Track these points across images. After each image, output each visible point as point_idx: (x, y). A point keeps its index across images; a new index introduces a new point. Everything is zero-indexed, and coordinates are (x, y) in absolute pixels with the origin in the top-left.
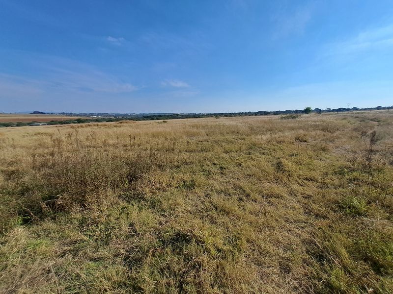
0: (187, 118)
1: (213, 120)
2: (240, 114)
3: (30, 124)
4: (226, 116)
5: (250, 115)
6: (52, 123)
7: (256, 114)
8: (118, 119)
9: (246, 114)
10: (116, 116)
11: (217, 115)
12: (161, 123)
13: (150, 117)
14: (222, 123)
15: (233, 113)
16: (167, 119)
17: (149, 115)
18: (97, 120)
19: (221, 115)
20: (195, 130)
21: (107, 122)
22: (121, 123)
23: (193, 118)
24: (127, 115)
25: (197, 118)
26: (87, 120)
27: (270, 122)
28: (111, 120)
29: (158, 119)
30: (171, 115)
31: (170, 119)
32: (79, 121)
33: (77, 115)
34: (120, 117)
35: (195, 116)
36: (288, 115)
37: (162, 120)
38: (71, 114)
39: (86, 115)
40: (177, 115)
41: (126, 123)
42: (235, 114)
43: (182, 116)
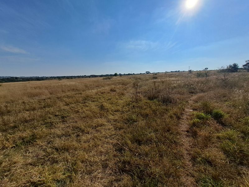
1: (57, 82)
2: (79, 77)
4: (68, 78)
5: (86, 78)
7: (89, 77)
9: (83, 77)
11: (59, 78)
14: (64, 84)
15: (73, 76)
19: (64, 77)
20: (37, 91)
23: (36, 80)
27: (98, 81)
30: (8, 79)
31: (6, 82)
35: (38, 79)
36: (107, 77)
40: (16, 78)
42: (75, 77)
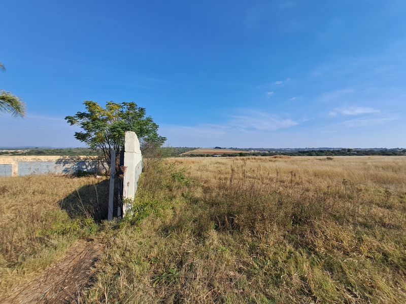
0: (367, 155)
3: (213, 156)
6: (224, 155)
8: (273, 153)
10: (270, 150)
12: (324, 160)
13: (307, 152)
16: (331, 155)
17: (306, 150)
18: (254, 155)
20: (390, 174)
21: (262, 156)
22: (275, 157)
23: (379, 154)
24: (280, 150)
25: (389, 155)
26: (246, 154)
28: (264, 155)
29: (318, 155)
30: (338, 151)
31: (336, 155)
32: (241, 155)
33: (240, 150)
34: (274, 152)
35: (384, 152)
37: (325, 157)
38: (236, 149)
39: (246, 150)
40: (349, 150)
41: (280, 157)
43: (358, 152)
